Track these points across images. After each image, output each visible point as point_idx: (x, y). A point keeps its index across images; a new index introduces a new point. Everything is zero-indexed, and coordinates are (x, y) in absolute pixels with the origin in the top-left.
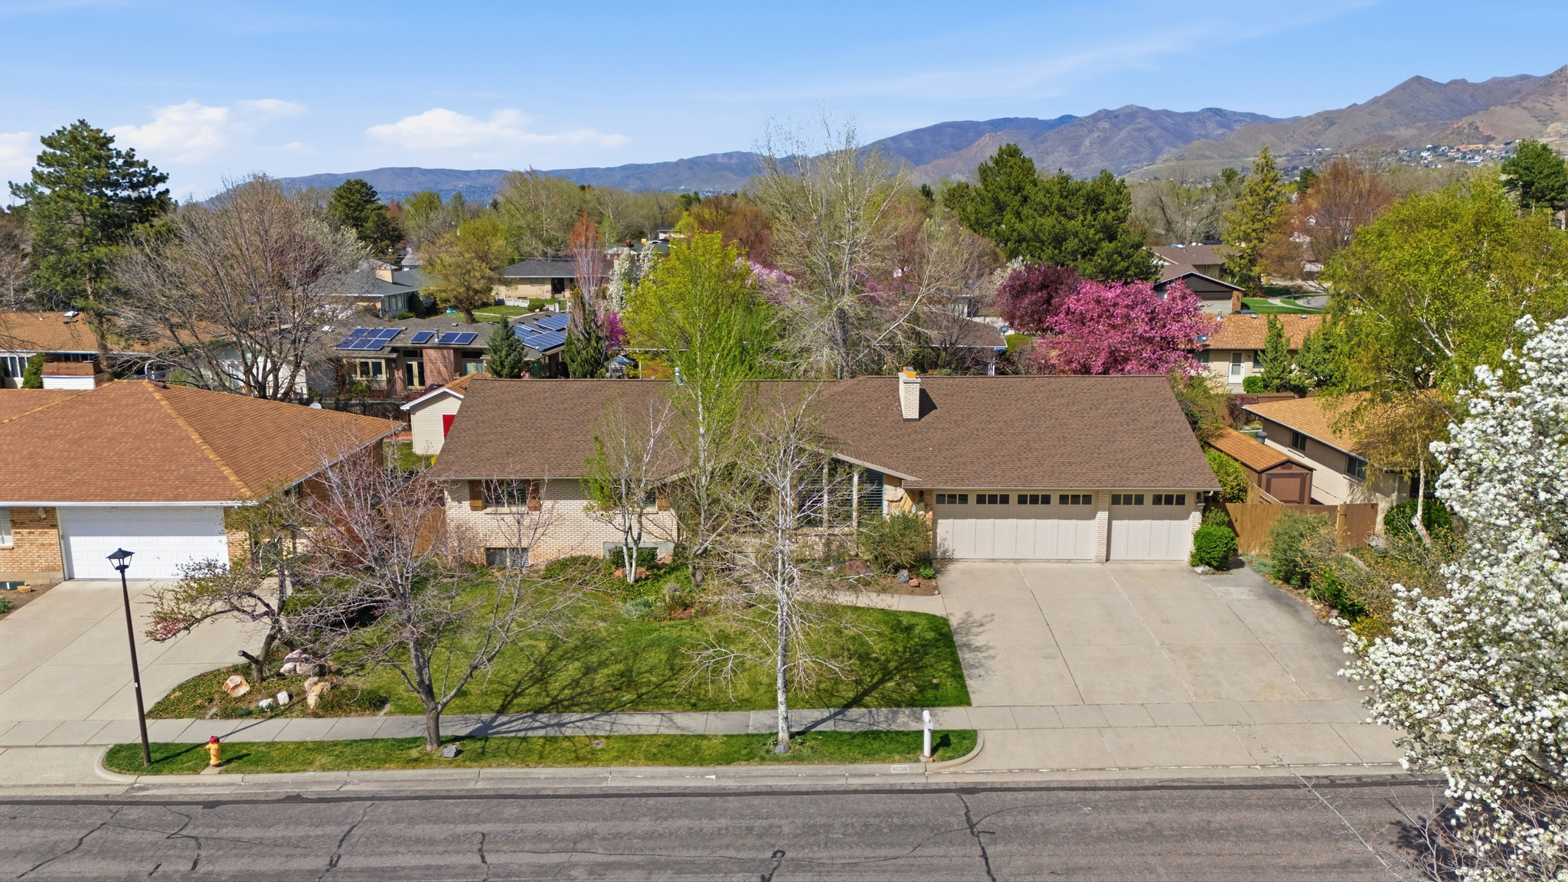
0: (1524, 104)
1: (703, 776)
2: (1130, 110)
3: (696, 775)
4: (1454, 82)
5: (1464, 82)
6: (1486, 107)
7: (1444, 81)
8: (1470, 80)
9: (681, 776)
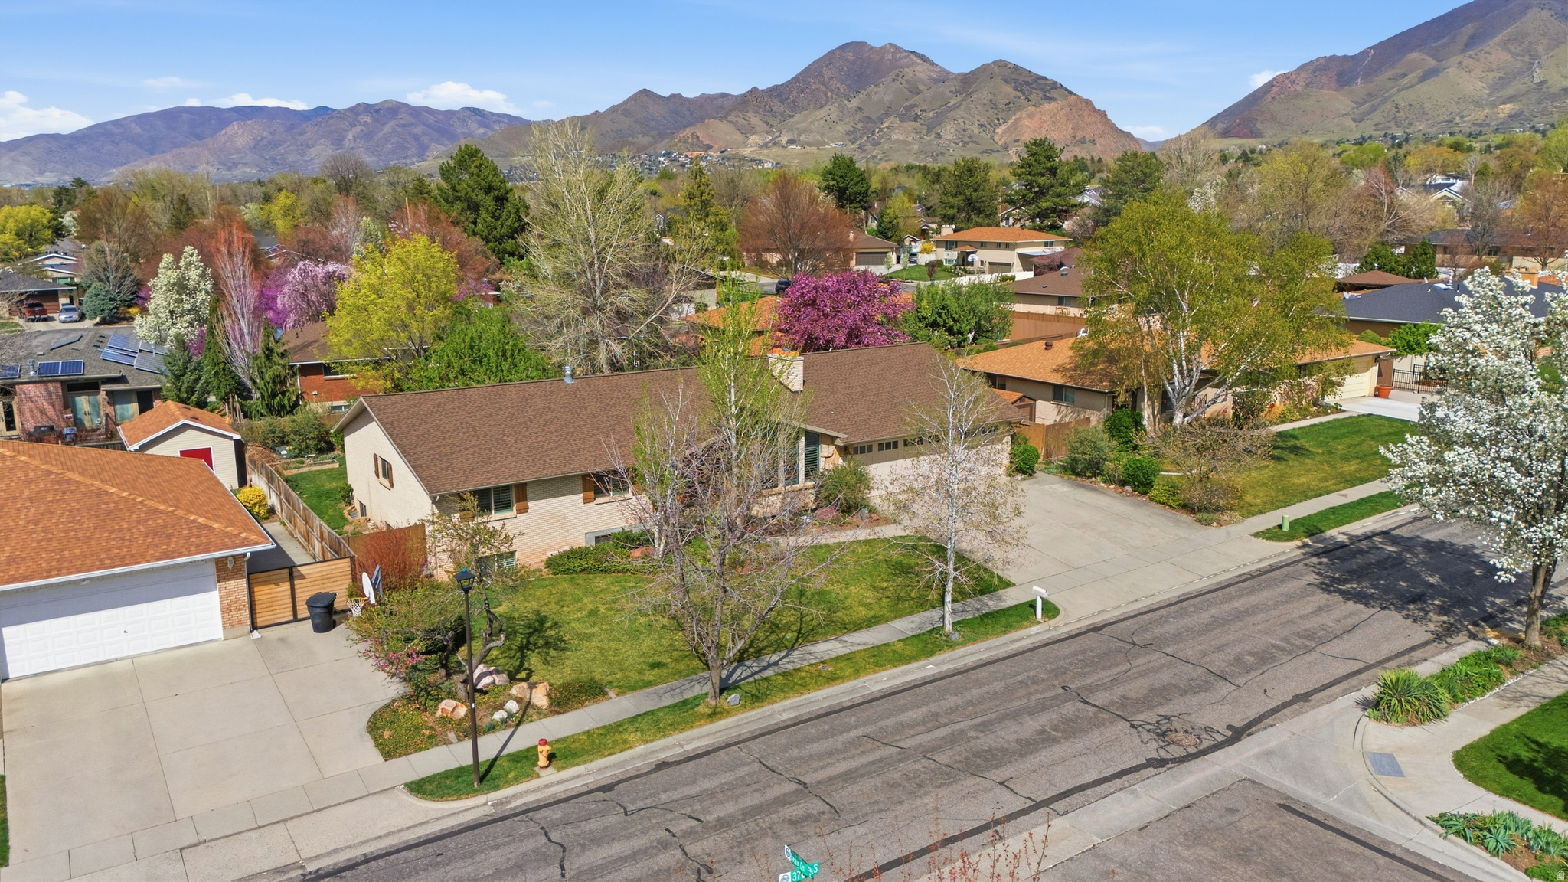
0: (729, 118)
1: (924, 667)
2: (390, 105)
3: (919, 668)
4: (673, 96)
5: (679, 96)
6: (702, 120)
7: (666, 94)
8: (685, 95)
9: (910, 672)
